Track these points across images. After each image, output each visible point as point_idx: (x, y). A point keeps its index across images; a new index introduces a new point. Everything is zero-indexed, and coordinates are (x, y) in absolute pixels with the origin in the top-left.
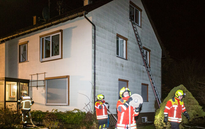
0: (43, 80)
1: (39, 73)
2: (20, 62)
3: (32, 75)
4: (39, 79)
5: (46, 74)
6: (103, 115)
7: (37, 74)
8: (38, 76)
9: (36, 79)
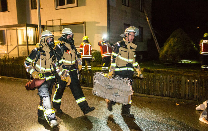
0: (60, 26)
1: (54, 19)
2: (32, 9)
3: (47, 21)
4: (54, 25)
5: (61, 20)
6: (107, 53)
7: (53, 20)
8: (54, 21)
9: (52, 25)
